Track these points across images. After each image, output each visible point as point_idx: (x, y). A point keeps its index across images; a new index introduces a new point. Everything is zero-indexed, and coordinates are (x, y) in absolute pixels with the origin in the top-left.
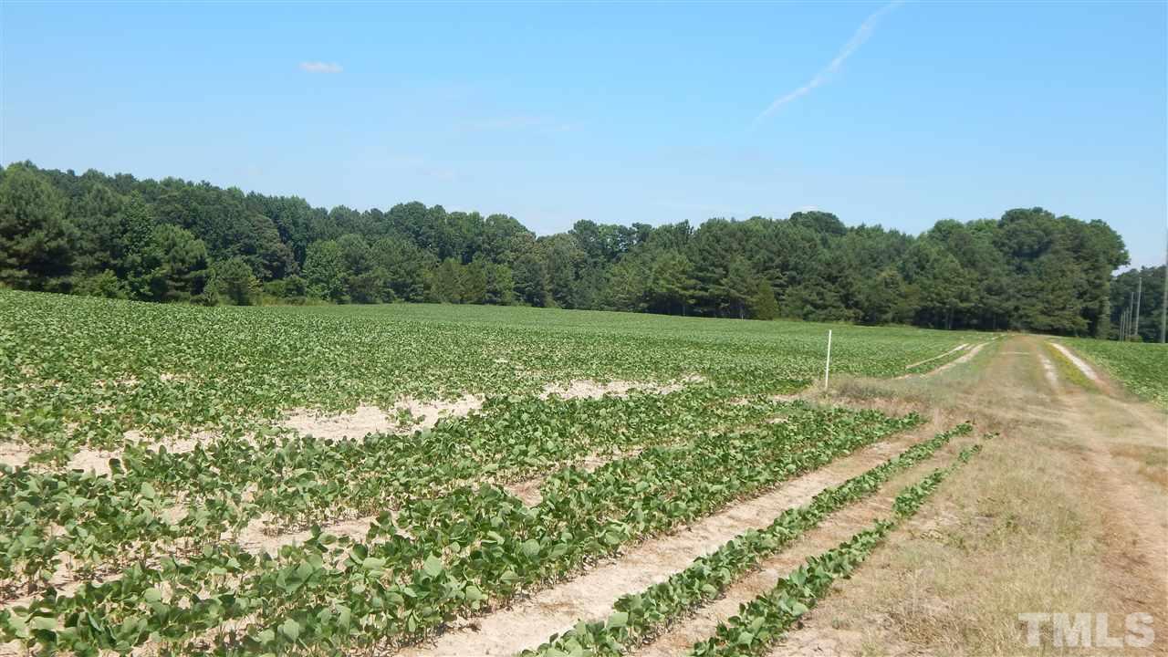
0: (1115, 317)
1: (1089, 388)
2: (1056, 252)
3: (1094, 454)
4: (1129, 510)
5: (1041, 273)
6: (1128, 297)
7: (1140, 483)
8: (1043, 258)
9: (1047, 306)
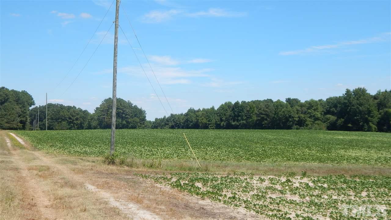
0: (31, 123)
1: (21, 147)
2: (10, 102)
3: (22, 170)
4: (32, 188)
5: (5, 109)
6: (35, 116)
7: (37, 178)
8: (6, 104)
9: (8, 120)
